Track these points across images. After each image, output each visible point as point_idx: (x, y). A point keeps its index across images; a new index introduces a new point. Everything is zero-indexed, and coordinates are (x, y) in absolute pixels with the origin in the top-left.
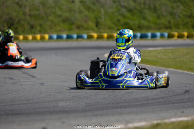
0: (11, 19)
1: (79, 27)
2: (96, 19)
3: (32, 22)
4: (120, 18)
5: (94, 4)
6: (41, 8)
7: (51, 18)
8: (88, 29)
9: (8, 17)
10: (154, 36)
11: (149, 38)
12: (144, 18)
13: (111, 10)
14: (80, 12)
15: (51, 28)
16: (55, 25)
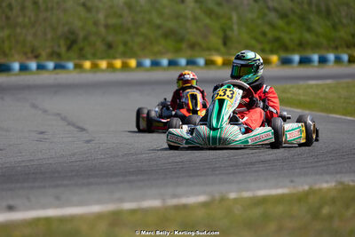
0: (72, 32)
1: (192, 46)
2: (224, 30)
3: (110, 38)
4: (266, 29)
5: (219, 4)
6: (126, 12)
7: (143, 30)
8: (209, 49)
9: (66, 28)
10: (323, 61)
11: (316, 63)
12: (309, 30)
13: (249, 16)
14: (196, 19)
15: (143, 49)
16: (151, 43)
